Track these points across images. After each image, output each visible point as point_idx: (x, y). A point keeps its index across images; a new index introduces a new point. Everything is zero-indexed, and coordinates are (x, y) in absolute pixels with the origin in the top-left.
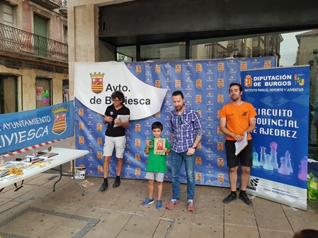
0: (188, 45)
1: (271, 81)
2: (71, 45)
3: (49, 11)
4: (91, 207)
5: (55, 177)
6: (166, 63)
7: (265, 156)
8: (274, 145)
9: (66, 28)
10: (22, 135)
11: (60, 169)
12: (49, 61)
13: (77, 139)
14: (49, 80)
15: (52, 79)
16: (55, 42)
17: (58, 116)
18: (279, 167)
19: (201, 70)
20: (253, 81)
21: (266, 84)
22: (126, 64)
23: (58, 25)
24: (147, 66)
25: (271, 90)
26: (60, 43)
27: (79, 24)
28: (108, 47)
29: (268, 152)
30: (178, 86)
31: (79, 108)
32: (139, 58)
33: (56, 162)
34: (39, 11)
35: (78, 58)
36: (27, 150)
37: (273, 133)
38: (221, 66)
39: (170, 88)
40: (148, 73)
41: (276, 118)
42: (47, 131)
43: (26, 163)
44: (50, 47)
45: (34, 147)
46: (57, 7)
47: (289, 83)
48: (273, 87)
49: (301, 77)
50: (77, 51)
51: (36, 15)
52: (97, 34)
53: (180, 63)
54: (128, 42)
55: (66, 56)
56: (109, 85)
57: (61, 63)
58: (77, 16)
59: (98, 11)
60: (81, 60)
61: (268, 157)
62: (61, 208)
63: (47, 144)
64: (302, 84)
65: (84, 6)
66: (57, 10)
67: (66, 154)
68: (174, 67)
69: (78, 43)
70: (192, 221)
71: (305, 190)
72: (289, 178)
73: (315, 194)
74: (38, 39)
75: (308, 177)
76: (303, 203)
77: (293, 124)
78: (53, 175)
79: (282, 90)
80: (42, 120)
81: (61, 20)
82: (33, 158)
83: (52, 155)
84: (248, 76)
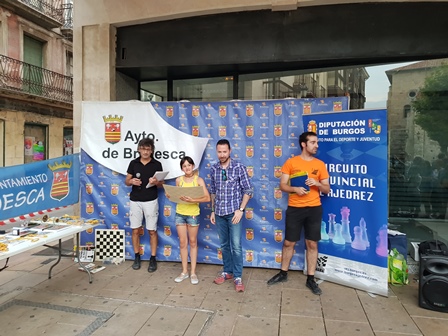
0: (236, 81)
1: (340, 128)
2: (77, 79)
3: (45, 31)
4: (102, 297)
5: (50, 260)
6: (206, 103)
7: (335, 226)
8: (346, 211)
9: (70, 55)
10: (8, 199)
11: (59, 249)
12: (44, 100)
13: (83, 207)
14: (44, 127)
15: (48, 126)
16: (54, 73)
17: (57, 175)
18: (353, 239)
19: (252, 113)
20: (319, 129)
21: (335, 132)
22: (153, 104)
23: (59, 51)
24: (181, 108)
25: (341, 139)
26: (61, 76)
27: (89, 50)
28: (129, 81)
29: (338, 220)
30: (222, 134)
31: (86, 163)
32: (171, 97)
33: (53, 236)
34: (31, 31)
35: (86, 96)
36: (12, 221)
37: (345, 195)
38: (278, 108)
39: (212, 136)
40: (183, 117)
41: (346, 176)
42: (43, 195)
43: (11, 236)
44: (47, 81)
45: (23, 218)
46: (58, 25)
47: (363, 131)
48: (343, 136)
49: (377, 123)
50: (86, 87)
51: (27, 36)
52: (114, 64)
53: (225, 104)
54: (156, 75)
55: (70, 93)
56: (129, 132)
57: (62, 103)
58: (86, 40)
59: (115, 32)
60: (90, 99)
61: (338, 227)
62: (61, 301)
63: (41, 213)
64: (378, 132)
65: (97, 25)
66: (57, 30)
67: (69, 229)
68: (217, 109)
69: (87, 76)
70: (239, 312)
71: (387, 270)
72: (365, 254)
73: (400, 276)
74: (30, 70)
75: (392, 253)
76: (383, 287)
77: (368, 183)
78: (48, 258)
79: (354, 139)
80: (36, 180)
81: (63, 43)
82: (21, 230)
83: (49, 227)
84: (312, 122)
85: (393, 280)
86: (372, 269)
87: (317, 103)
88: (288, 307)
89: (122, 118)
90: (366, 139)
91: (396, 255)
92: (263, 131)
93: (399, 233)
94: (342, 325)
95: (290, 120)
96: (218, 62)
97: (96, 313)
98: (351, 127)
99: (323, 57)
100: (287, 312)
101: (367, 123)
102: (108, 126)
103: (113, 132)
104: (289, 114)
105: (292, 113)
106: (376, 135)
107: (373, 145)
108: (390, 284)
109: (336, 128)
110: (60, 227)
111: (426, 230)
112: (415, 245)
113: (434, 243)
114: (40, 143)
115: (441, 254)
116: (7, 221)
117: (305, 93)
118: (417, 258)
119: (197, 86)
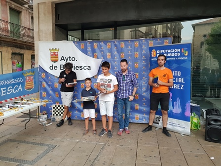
0: (116, 30)
1: (168, 53)
2: (36, 30)
3: (20, 6)
4: (51, 138)
5: (26, 120)
6: (101, 42)
9: (32, 18)
10: (4, 90)
11: (30, 114)
12: (21, 41)
13: (41, 94)
14: (21, 55)
15: (23, 54)
16: (25, 28)
17: (28, 78)
18: (173, 108)
19: (124, 46)
20: (157, 54)
22: (74, 42)
23: (27, 16)
24: (88, 44)
25: (168, 59)
26: (29, 29)
27: (42, 15)
28: (62, 31)
31: (42, 72)
32: (83, 39)
33: (26, 108)
34: (13, 6)
35: (41, 39)
36: (6, 101)
38: (137, 43)
39: (103, 58)
40: (89, 49)
42: (21, 88)
43: (6, 108)
44: (22, 32)
45: (11, 99)
46: (27, 3)
47: (179, 54)
48: (169, 57)
49: (186, 50)
50: (40, 34)
51: (11, 9)
52: (54, 22)
53: (110, 42)
54: (76, 28)
55: (33, 38)
56: (63, 57)
57: (30, 43)
58: (40, 10)
59: (54, 6)
60: (43, 40)
62: (31, 139)
63: (20, 97)
64: (186, 55)
65: (45, 3)
66: (26, 6)
67: (34, 105)
68: (106, 44)
69: (41, 28)
70: (117, 144)
71: (190, 123)
72: (179, 115)
73: (196, 126)
74: (13, 26)
75: (193, 115)
76: (188, 131)
77: (181, 80)
78: (24, 119)
79: (174, 59)
80: (17, 81)
81: (29, 12)
82: (10, 105)
83: (24, 104)
84: (154, 50)
85: (193, 128)
86: (182, 123)
87: (156, 40)
88: (141, 141)
89: (59, 49)
90: (181, 58)
91: (194, 116)
92: (129, 55)
93: (196, 105)
94: (168, 149)
95: (142, 50)
96: (106, 21)
97: (48, 145)
98: (173, 52)
99: (159, 17)
100: (141, 143)
101: (181, 50)
102: (52, 53)
103: (54, 56)
104: (142, 47)
105: (144, 46)
106: (186, 56)
107: (184, 61)
108: (191, 130)
109: (166, 53)
110: (29, 104)
111: (210, 103)
112: (204, 111)
113: (213, 110)
114: (20, 63)
115: (217, 115)
116: (3, 101)
117: (151, 36)
118: (205, 117)
119: (97, 33)
